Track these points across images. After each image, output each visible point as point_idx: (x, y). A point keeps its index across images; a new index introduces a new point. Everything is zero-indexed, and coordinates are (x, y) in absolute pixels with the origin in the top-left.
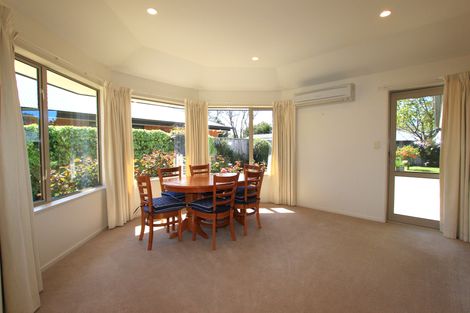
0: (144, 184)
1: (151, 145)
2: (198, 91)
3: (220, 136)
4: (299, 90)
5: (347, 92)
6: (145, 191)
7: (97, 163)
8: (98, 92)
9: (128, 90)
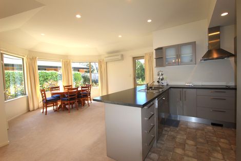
0: (43, 92)
1: (49, 78)
2: (67, 56)
3: (86, 72)
4: (107, 56)
5: (119, 57)
6: (44, 95)
7: (24, 86)
8: (23, 59)
9: (36, 58)
